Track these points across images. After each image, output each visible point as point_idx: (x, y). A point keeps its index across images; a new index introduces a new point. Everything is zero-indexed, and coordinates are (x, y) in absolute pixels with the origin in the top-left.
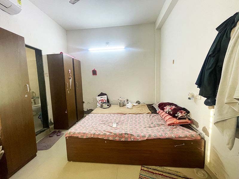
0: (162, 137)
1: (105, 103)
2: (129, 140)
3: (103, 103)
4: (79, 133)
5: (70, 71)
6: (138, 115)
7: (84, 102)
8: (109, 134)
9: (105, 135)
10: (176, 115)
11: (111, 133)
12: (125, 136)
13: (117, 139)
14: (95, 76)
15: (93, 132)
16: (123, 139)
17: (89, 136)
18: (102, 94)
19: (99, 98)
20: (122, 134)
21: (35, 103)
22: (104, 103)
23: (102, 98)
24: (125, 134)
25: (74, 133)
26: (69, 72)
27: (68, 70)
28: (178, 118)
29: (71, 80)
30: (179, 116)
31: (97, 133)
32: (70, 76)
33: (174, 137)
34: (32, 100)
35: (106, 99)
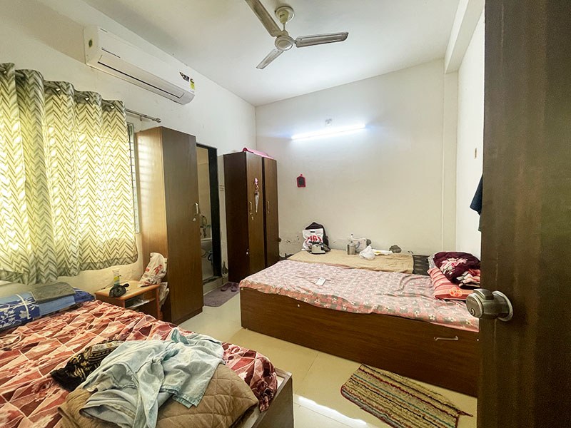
0: (405, 314)
1: (318, 243)
2: (338, 308)
3: (314, 243)
4: (259, 284)
5: (256, 180)
6: (380, 273)
7: (280, 240)
8: (304, 292)
9: (298, 293)
10: (459, 278)
11: (309, 291)
12: (332, 301)
13: (317, 302)
14: (302, 188)
15: (279, 286)
16: (327, 306)
17: (273, 291)
18: (314, 226)
19: (307, 234)
20: (327, 296)
21: (205, 236)
22: (316, 243)
23: (314, 234)
24: (333, 296)
25: (252, 283)
26: (255, 182)
27: (254, 180)
28: (460, 285)
29: (257, 197)
30: (464, 281)
31: (286, 289)
32: (256, 189)
33: (434, 319)
34: (202, 229)
35: (322, 235)
